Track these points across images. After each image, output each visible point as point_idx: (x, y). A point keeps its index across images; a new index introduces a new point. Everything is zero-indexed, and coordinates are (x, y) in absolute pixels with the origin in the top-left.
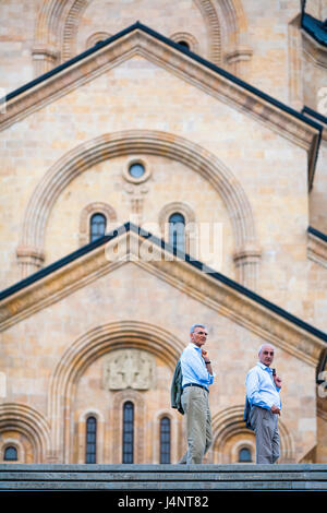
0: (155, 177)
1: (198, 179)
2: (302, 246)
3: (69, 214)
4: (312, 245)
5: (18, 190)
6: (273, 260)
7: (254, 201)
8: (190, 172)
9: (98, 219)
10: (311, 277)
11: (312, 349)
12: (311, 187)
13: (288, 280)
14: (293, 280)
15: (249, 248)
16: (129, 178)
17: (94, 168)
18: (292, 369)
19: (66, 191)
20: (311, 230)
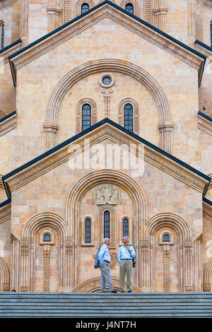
0: (116, 83)
1: (140, 85)
2: (196, 121)
3: (71, 104)
4: (201, 122)
5: (44, 92)
6: (179, 129)
7: (169, 97)
8: (136, 82)
9: (86, 107)
10: (200, 138)
11: (200, 184)
12: (200, 85)
13: (187, 140)
14: (190, 140)
15: (167, 123)
16: (103, 85)
17: (83, 80)
18: (190, 194)
19: (69, 92)
20: (200, 113)
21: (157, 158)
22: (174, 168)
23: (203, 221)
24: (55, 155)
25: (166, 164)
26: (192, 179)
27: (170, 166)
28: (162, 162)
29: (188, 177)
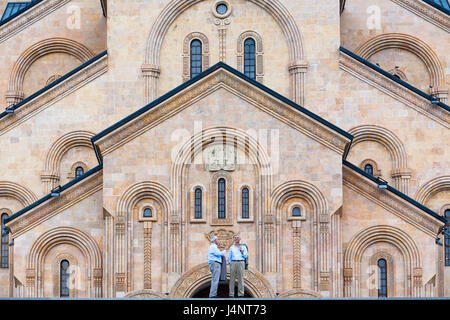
0: (234, 13)
1: (264, 14)
2: (336, 60)
3: (176, 40)
4: (343, 60)
5: (141, 25)
6: (315, 71)
7: (302, 29)
8: (259, 9)
9: (195, 43)
10: (342, 81)
11: (340, 143)
13: (325, 84)
14: (329, 84)
15: (299, 62)
16: (217, 15)
17: (192, 8)
18: (327, 156)
19: (174, 25)
20: (341, 49)
21: (285, 112)
22: (306, 124)
23: (344, 191)
24: (157, 110)
25: (296, 119)
26: (329, 137)
27: (301, 122)
28: (291, 116)
29: (324, 134)
